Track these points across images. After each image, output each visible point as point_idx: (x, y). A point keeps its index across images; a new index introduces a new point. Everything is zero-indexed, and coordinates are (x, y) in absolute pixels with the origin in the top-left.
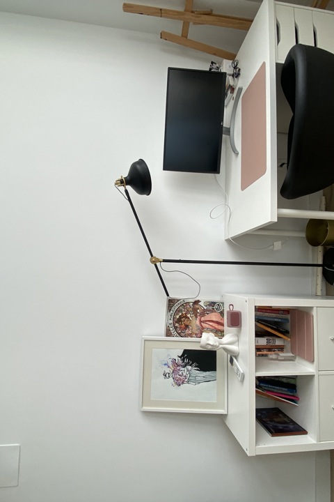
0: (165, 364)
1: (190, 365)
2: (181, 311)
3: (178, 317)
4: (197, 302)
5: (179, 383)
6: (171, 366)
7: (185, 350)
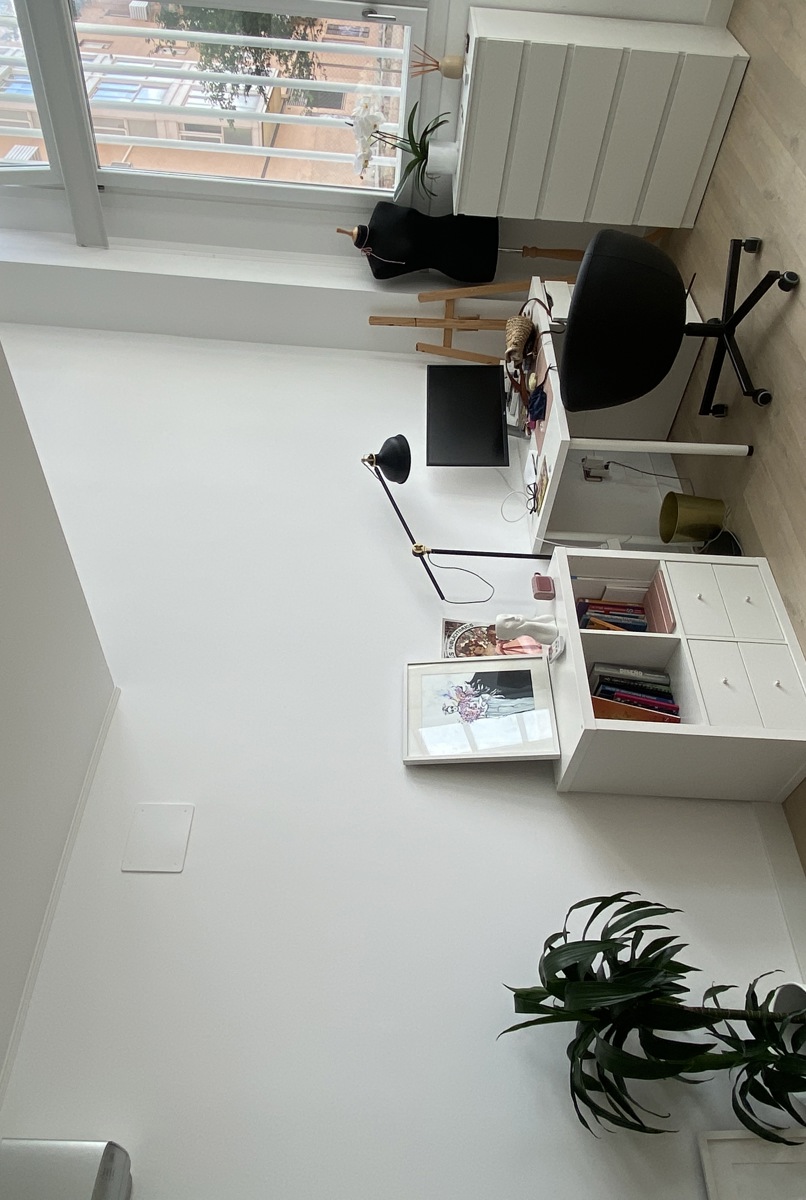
0: (445, 695)
1: (488, 693)
2: (469, 638)
3: (463, 645)
4: (492, 627)
5: (469, 717)
6: (455, 697)
7: (477, 673)
